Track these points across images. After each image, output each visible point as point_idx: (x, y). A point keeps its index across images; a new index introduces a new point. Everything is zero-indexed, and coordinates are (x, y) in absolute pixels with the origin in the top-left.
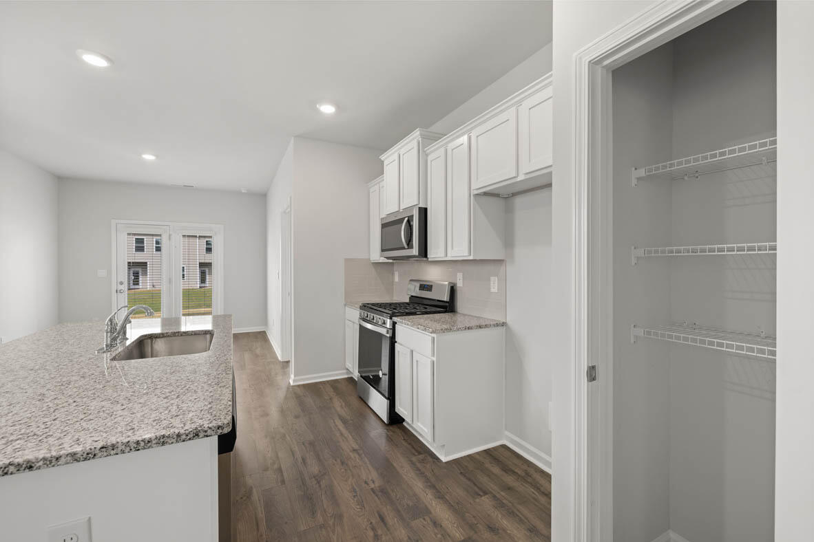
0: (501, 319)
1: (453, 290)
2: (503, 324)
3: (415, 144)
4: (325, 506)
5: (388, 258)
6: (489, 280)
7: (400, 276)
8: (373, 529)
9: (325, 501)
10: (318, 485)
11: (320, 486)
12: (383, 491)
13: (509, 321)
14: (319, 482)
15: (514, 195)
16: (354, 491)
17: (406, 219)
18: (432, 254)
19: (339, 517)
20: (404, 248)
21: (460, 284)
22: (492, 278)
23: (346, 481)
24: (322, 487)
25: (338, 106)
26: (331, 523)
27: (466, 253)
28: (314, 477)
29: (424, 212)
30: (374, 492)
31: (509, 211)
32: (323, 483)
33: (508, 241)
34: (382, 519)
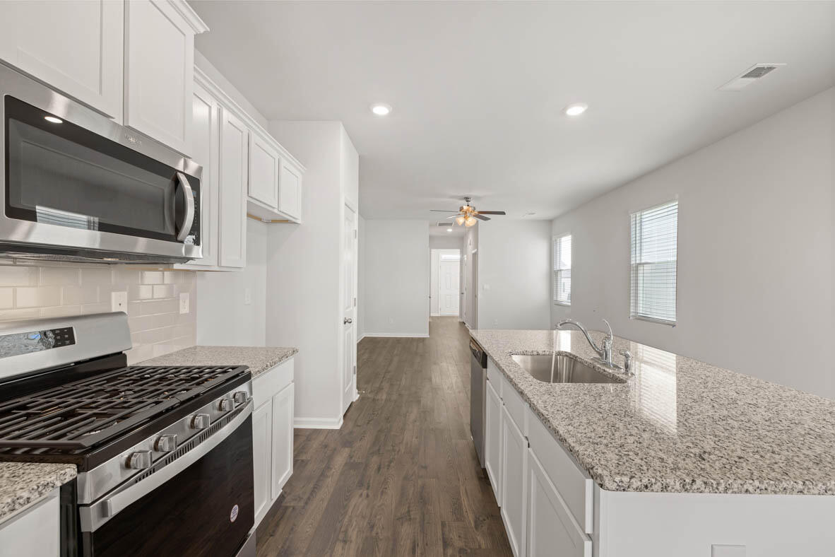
4: (413, 489)
8: (389, 466)
9: (411, 492)
10: (410, 509)
11: (409, 507)
12: (361, 484)
14: (409, 511)
16: (382, 492)
19: (406, 478)
23: (382, 504)
24: (407, 505)
26: (413, 477)
28: (410, 519)
30: (369, 486)
32: (404, 510)
34: (379, 469)
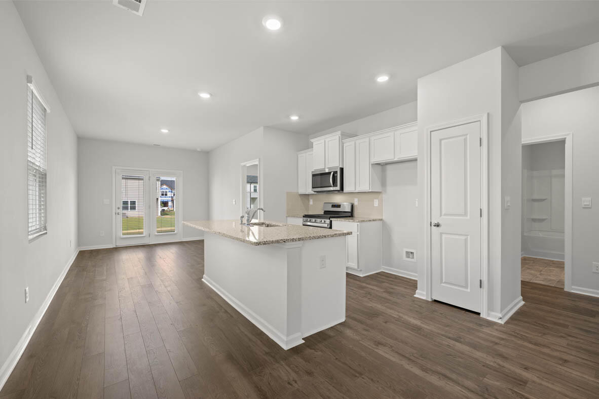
0: (381, 218)
1: (352, 207)
2: (381, 220)
3: (337, 137)
5: (315, 192)
6: (374, 201)
7: (313, 201)
13: (384, 218)
15: (387, 164)
17: (332, 173)
18: (346, 189)
20: (331, 187)
21: (356, 203)
22: (375, 200)
25: (300, 117)
27: (368, 189)
29: (342, 170)
31: (384, 171)
33: (384, 183)
